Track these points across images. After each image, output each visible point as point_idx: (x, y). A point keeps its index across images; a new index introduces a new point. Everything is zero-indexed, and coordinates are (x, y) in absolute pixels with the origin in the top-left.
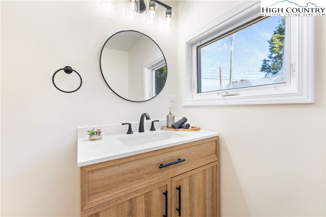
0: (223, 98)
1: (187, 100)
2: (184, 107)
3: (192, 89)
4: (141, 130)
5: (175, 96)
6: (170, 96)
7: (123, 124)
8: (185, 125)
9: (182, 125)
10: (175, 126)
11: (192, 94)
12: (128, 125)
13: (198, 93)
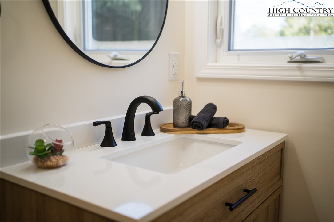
0: (297, 67)
1: (209, 64)
2: (200, 79)
3: (219, 41)
4: (128, 136)
5: (178, 53)
6: (171, 53)
7: (95, 124)
8: (221, 121)
9: (213, 122)
10: (201, 124)
11: (217, 51)
12: (104, 125)
13: (229, 50)
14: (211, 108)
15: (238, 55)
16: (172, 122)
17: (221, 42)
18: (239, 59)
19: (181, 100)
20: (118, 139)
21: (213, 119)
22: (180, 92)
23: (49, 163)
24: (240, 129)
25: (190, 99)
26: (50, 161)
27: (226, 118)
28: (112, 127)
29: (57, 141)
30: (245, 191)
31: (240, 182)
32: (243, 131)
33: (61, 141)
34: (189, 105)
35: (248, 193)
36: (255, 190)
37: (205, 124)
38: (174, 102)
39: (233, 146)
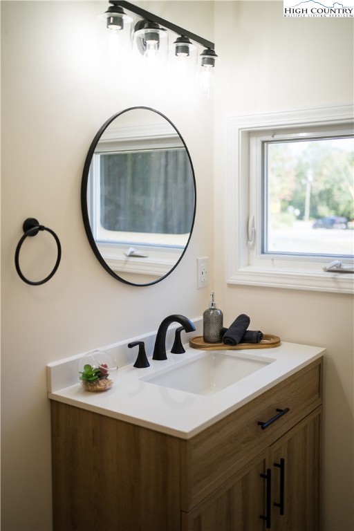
1: (240, 270)
2: (231, 286)
3: (251, 243)
4: (160, 355)
5: (207, 257)
6: (199, 259)
7: (130, 346)
8: (254, 335)
9: (246, 336)
10: (234, 340)
11: (249, 254)
12: (138, 346)
13: (263, 252)
14: (243, 320)
15: (273, 260)
16: (202, 335)
17: (254, 245)
18: (273, 264)
19: (212, 312)
20: (150, 358)
21: (246, 332)
22: (211, 305)
23: (98, 387)
24: (276, 343)
25: (221, 312)
26: (99, 385)
27: (260, 332)
28: (145, 347)
29: (102, 365)
30: (278, 410)
31: (273, 401)
32: (279, 345)
33: (106, 366)
34: (221, 318)
35: (281, 412)
36: (287, 410)
37: (237, 339)
38: (204, 314)
39: (269, 363)
